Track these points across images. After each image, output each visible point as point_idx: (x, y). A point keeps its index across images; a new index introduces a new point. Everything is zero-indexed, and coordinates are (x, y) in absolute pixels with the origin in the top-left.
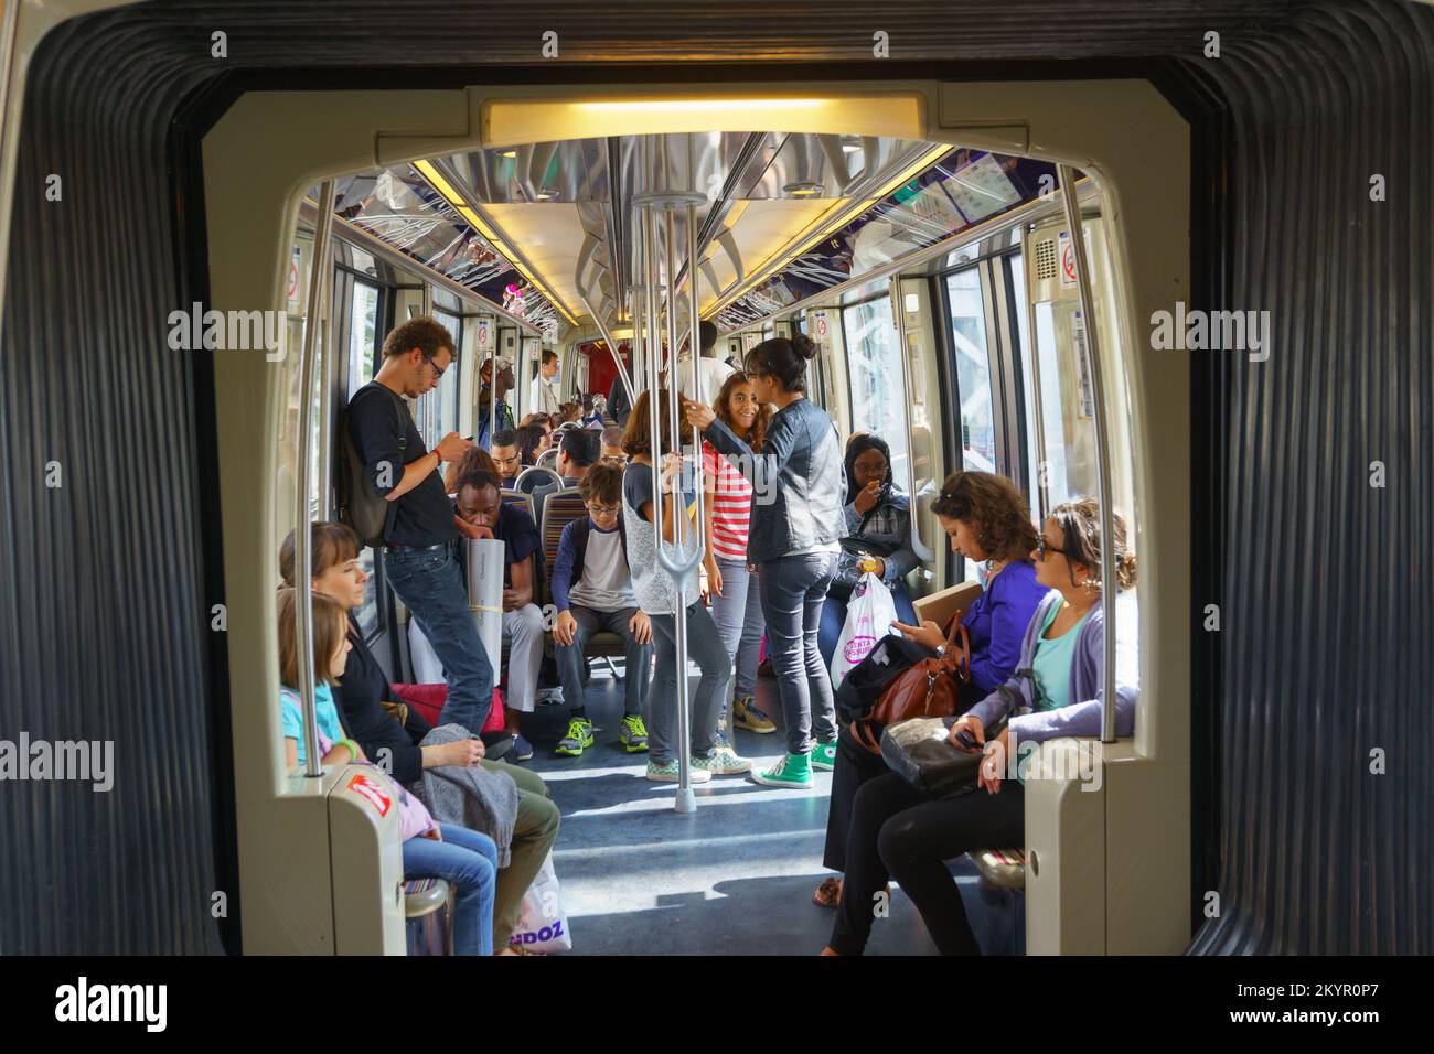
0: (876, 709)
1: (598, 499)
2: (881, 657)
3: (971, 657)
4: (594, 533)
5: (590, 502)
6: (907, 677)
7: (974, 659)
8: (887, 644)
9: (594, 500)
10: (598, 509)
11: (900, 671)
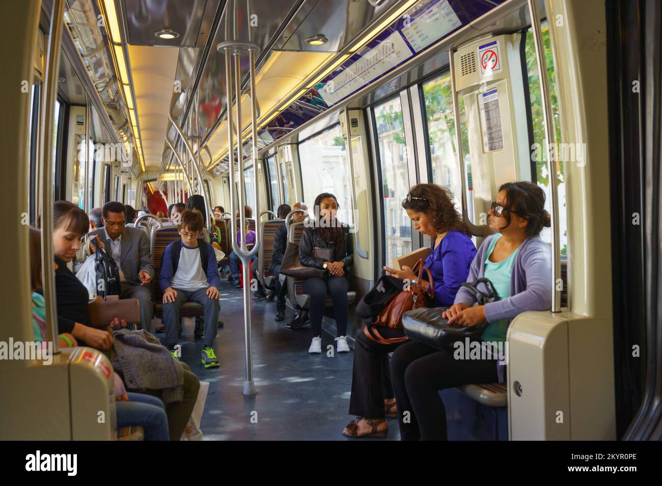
0: (380, 318)
1: (187, 228)
2: (381, 288)
3: (434, 285)
4: (184, 250)
5: (182, 230)
6: (398, 298)
7: (436, 286)
8: (384, 282)
9: (185, 229)
10: (187, 234)
11: (393, 295)
